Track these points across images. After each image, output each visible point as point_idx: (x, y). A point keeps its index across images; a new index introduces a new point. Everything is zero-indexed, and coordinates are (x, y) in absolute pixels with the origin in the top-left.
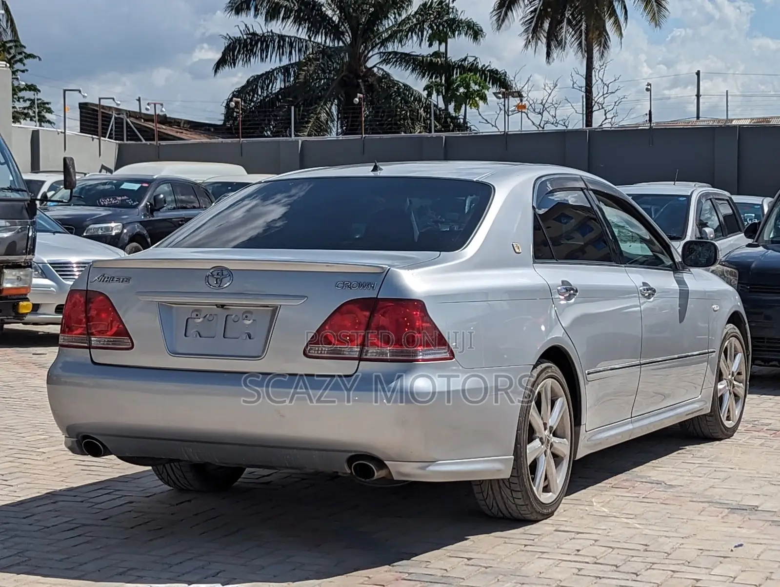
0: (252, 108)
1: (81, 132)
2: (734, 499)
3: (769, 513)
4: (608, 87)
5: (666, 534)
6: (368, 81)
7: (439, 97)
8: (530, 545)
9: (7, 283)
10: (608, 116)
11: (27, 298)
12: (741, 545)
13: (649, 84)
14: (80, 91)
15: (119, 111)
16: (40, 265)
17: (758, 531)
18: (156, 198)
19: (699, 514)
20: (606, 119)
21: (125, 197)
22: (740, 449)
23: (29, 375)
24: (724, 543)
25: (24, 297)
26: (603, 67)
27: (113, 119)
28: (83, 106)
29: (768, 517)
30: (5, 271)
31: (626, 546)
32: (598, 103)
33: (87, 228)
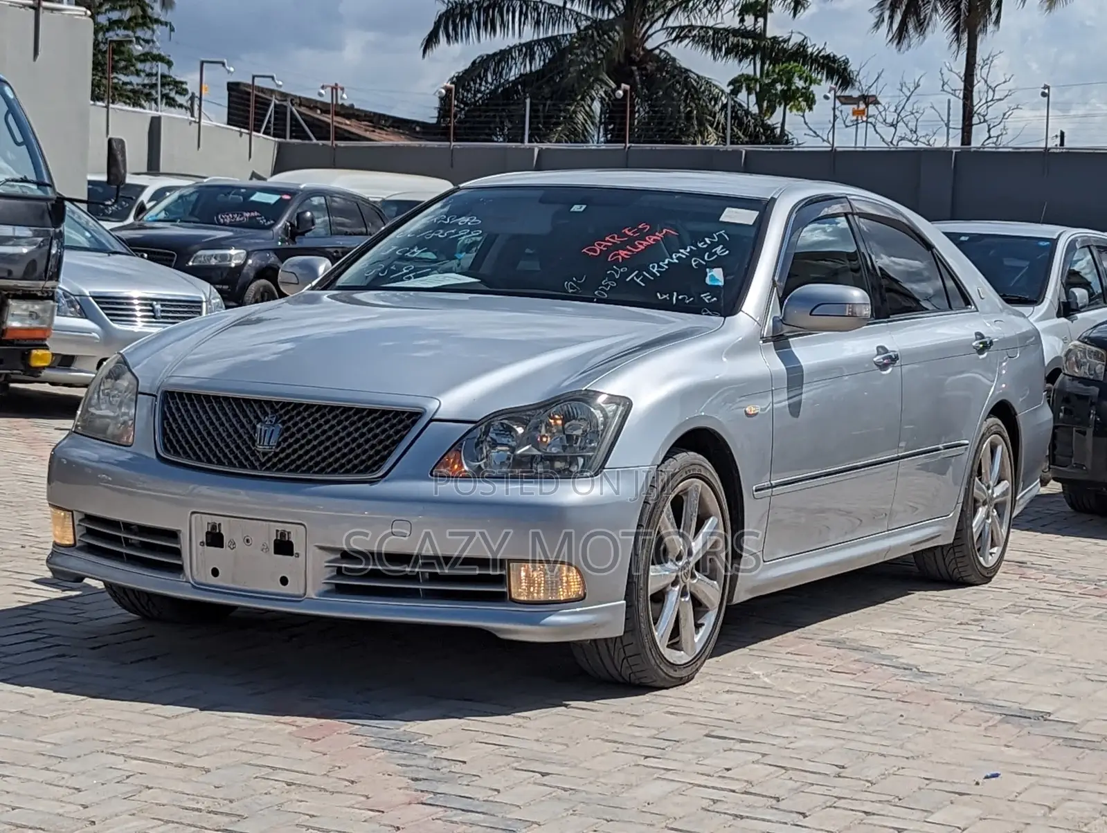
0: (478, 101)
1: (228, 124)
2: (1015, 700)
3: (1065, 725)
4: (994, 91)
5: (883, 750)
6: (645, 69)
7: (751, 97)
8: (654, 757)
9: (13, 321)
10: (994, 133)
11: (46, 345)
12: (996, 776)
13: (1046, 87)
14: (223, 64)
15: (284, 96)
16: (78, 298)
17: (1034, 752)
18: (299, 217)
19: (951, 721)
20: (990, 137)
21: (256, 214)
22: (1059, 621)
23: (30, 458)
24: (970, 769)
25: (40, 342)
26: (989, 62)
27: (272, 105)
28: (233, 87)
29: (1062, 731)
30: (10, 301)
31: (810, 766)
32: (979, 114)
33: (195, 255)
